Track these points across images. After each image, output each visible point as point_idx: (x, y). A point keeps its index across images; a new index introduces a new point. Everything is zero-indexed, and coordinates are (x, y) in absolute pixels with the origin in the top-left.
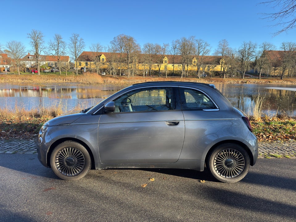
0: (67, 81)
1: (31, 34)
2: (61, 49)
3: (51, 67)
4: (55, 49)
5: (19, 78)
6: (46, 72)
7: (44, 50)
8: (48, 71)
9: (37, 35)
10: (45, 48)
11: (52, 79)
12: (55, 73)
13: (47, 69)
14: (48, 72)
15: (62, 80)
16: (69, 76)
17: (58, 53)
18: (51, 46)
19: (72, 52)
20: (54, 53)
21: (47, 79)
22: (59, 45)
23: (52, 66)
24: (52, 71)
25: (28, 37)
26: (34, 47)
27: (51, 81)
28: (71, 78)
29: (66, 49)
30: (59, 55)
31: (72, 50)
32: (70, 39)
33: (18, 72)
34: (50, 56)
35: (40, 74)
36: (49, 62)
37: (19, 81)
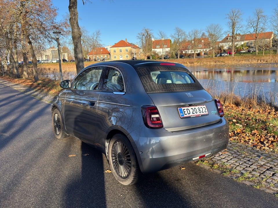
0: (262, 61)
1: (229, 14)
2: (261, 25)
3: (249, 47)
4: (254, 26)
5: (213, 61)
6: (242, 53)
7: (241, 29)
8: (244, 51)
9: (235, 14)
10: (242, 27)
11: (245, 60)
12: (252, 53)
13: (245, 49)
14: (244, 53)
15: (256, 61)
16: (267, 56)
17: (257, 30)
18: (249, 24)
19: (274, 26)
20: (252, 30)
21: (240, 61)
22: (259, 20)
23: (251, 46)
24: (249, 51)
25: (227, 18)
26: (231, 27)
27: (243, 62)
28: (268, 58)
29: (266, 24)
30: (258, 32)
31: (274, 24)
32: (274, 11)
33: (213, 55)
34: (248, 35)
35: (233, 56)
36: (248, 41)
37: (212, 63)
